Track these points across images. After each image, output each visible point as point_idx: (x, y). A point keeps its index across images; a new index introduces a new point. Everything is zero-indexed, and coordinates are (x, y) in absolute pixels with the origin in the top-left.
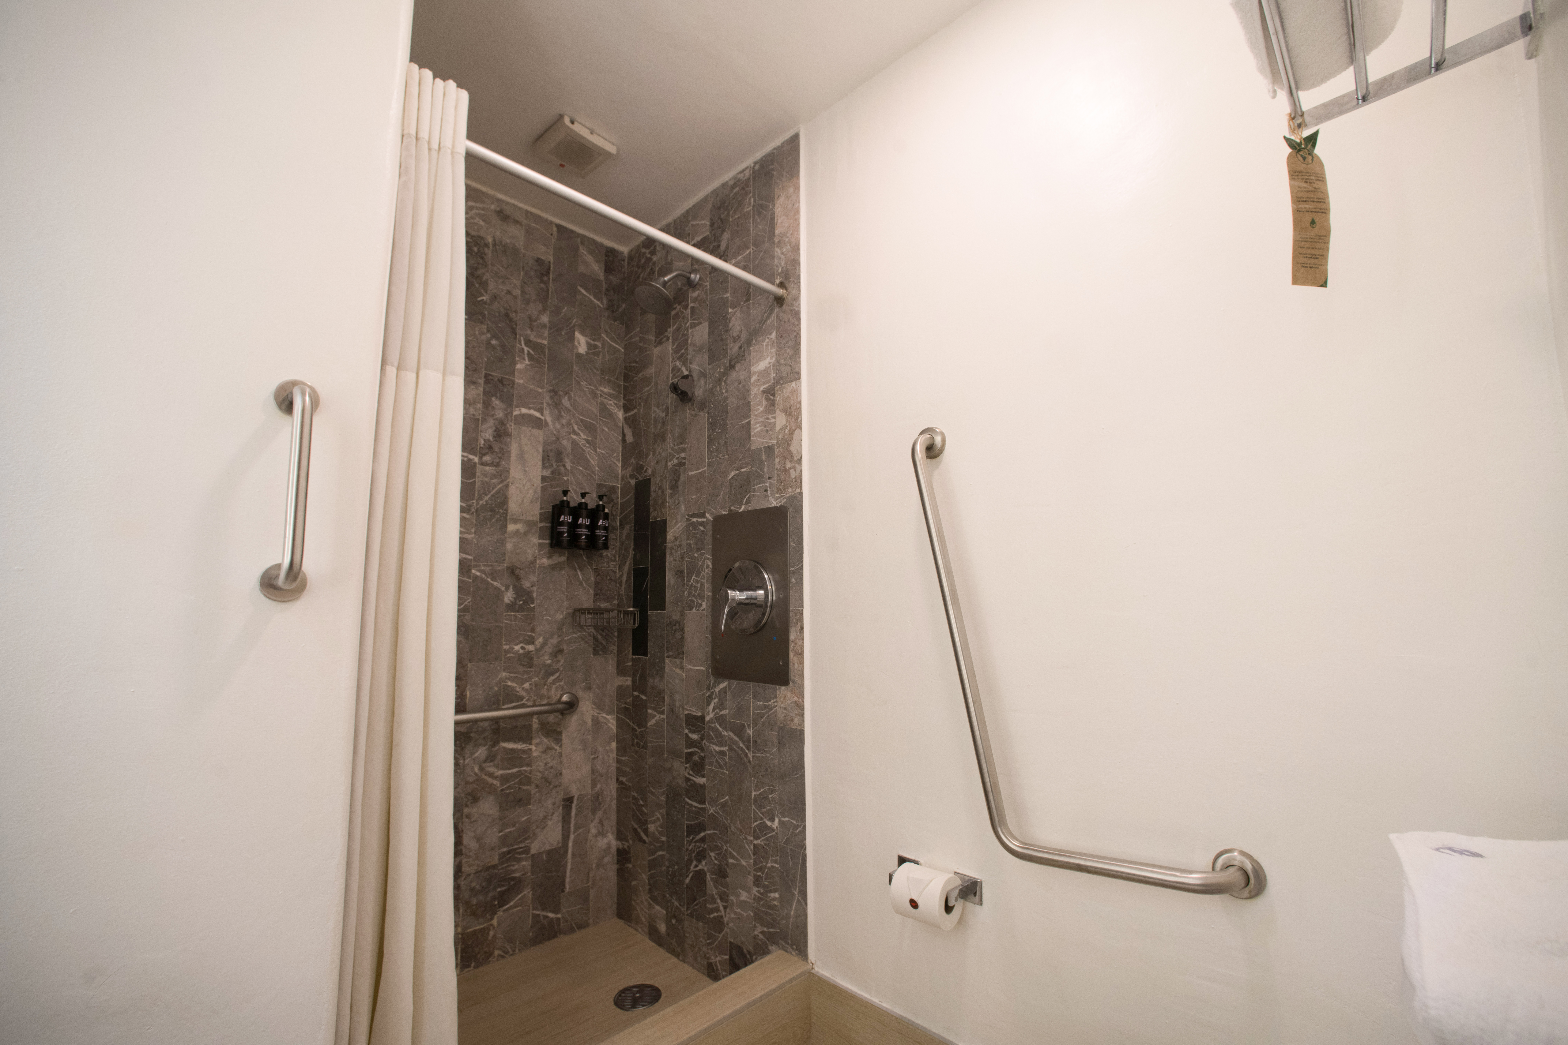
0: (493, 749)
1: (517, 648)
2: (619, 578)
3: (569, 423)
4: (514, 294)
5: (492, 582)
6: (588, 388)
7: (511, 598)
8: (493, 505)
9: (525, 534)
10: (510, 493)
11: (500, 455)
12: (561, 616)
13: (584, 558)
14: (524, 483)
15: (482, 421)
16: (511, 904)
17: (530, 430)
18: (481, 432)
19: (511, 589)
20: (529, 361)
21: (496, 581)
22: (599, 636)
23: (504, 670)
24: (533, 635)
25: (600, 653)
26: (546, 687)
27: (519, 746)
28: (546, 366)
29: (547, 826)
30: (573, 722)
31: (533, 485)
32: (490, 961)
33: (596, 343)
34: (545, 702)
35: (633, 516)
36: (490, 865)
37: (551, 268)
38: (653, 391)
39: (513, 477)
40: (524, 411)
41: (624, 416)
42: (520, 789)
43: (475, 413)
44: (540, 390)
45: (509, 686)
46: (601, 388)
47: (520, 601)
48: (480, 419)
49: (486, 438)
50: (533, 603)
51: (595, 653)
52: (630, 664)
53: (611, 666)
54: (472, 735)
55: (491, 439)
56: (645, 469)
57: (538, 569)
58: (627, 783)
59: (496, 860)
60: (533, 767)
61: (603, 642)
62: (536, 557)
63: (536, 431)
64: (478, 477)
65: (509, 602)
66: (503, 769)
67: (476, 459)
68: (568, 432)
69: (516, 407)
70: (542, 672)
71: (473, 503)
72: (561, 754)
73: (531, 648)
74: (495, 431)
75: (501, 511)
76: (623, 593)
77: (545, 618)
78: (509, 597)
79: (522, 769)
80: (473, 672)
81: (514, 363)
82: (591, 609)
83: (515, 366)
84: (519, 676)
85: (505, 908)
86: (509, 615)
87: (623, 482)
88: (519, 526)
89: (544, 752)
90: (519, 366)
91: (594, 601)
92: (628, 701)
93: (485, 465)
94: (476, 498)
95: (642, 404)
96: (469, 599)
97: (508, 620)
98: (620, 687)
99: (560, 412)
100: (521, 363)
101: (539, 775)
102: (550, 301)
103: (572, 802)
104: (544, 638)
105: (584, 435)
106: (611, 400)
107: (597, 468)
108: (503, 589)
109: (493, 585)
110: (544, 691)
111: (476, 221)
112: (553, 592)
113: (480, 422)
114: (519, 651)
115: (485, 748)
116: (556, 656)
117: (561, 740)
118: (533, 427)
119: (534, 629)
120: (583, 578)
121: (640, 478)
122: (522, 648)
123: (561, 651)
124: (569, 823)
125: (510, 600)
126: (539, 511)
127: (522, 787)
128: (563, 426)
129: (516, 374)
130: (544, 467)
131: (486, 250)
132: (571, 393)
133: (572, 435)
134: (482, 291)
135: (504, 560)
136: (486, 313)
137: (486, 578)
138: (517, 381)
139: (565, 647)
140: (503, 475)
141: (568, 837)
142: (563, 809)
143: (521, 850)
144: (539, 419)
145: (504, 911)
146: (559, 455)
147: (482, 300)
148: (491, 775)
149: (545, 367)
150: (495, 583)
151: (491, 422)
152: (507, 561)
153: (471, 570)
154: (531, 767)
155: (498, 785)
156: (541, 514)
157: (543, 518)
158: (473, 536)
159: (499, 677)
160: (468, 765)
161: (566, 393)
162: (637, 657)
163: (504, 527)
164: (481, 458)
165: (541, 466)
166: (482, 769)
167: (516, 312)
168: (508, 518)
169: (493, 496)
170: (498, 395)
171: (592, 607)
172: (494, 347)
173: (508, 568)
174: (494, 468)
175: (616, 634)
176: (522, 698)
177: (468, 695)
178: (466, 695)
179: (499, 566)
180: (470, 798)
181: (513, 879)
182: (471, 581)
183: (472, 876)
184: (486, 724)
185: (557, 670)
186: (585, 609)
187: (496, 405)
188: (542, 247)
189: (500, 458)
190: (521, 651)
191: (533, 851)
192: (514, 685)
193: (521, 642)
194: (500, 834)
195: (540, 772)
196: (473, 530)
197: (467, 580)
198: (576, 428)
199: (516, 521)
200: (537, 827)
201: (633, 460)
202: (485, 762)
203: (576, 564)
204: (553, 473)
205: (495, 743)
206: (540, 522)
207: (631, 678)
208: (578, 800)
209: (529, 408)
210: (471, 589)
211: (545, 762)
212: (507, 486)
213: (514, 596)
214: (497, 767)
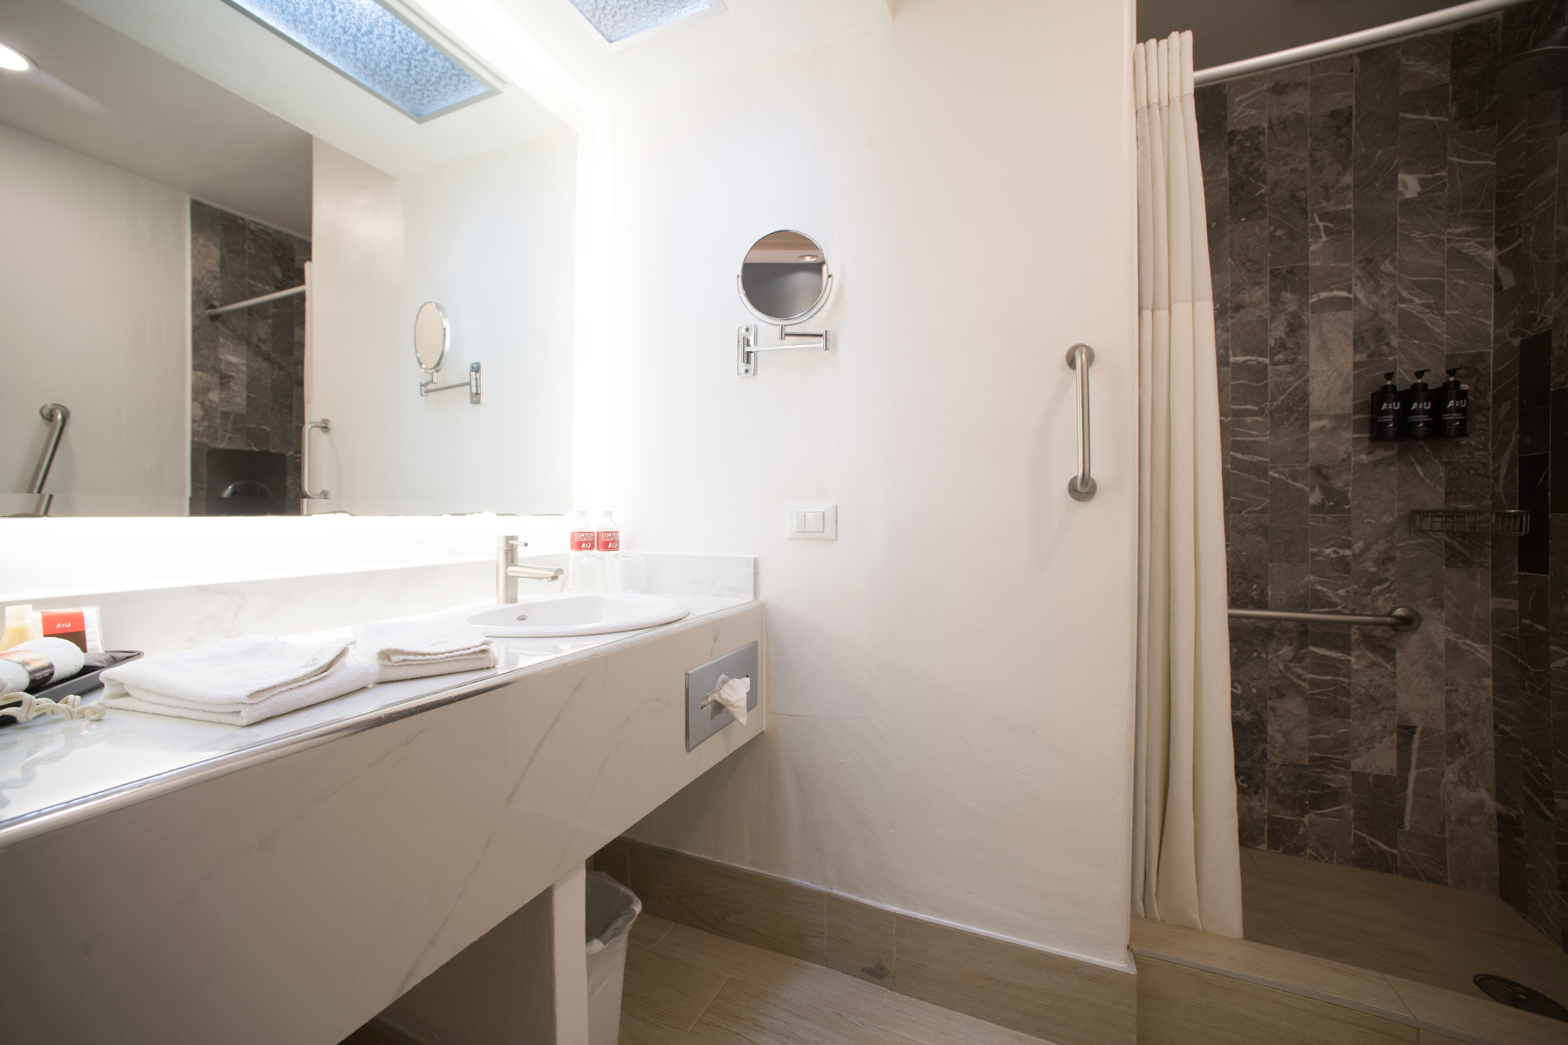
0: (1300, 651)
1: (1328, 551)
2: (1493, 472)
3: (1394, 291)
4: (1301, 169)
5: (1293, 483)
6: (1425, 238)
7: (1317, 500)
8: (1290, 405)
9: (1333, 430)
10: (1310, 388)
11: (1295, 351)
12: (1391, 519)
13: (1427, 450)
14: (1329, 374)
15: (1271, 321)
16: (1327, 811)
17: (1334, 315)
18: (1270, 331)
19: (1317, 489)
20: (1327, 236)
21: (1298, 481)
22: (1457, 545)
23: (1312, 574)
24: (1350, 538)
25: (1458, 564)
26: (1369, 597)
27: (1333, 654)
28: (1353, 234)
29: (1374, 747)
30: (1413, 642)
31: (1342, 375)
32: (1301, 856)
33: (1436, 174)
34: (1370, 612)
35: (1518, 387)
36: (1298, 763)
37: (1354, 113)
38: (1556, 202)
39: (1313, 371)
40: (1324, 295)
41: (1498, 254)
42: (1334, 698)
43: (1261, 314)
44: (1345, 265)
45: (1318, 591)
46: (1448, 231)
47: (1329, 502)
48: (1269, 318)
49: (1277, 337)
50: (1348, 504)
51: (1449, 563)
52: (1516, 582)
53: (1481, 582)
54: (1275, 632)
55: (1283, 336)
56: (1539, 319)
57: (1354, 467)
58: (1513, 735)
59: (1306, 761)
60: (1353, 680)
61: (1464, 552)
62: (1350, 454)
63: (1342, 314)
64: (1270, 378)
65: (1316, 503)
66: (1313, 673)
67: (1267, 361)
68: (1392, 302)
69: (1313, 293)
70: (1364, 580)
71: (1267, 405)
72: (1394, 675)
73: (1347, 552)
74: (1287, 326)
75: (1300, 409)
76: (1501, 490)
77: (1365, 521)
78: (1315, 497)
79: (1338, 678)
80: (1274, 572)
81: (1307, 246)
82: (1440, 511)
83: (1308, 249)
84: (1331, 581)
85: (1318, 812)
86: (1315, 517)
87: (1499, 345)
88: (1325, 422)
89: (1369, 667)
90: (1313, 248)
91: (1446, 502)
92: (1513, 629)
93: (1278, 365)
94: (1269, 400)
95: (1533, 229)
96: (1266, 501)
97: (1315, 522)
98: (1496, 611)
99: (1377, 282)
100: (1316, 243)
101: (1363, 691)
102: (1353, 154)
103: (1413, 732)
104: (1365, 542)
105: (1419, 299)
106: (1469, 241)
107: (1445, 336)
108: (1308, 489)
109: (1294, 486)
110: (1367, 600)
111: (1246, 114)
112: (1376, 491)
113: (1269, 322)
114: (1330, 555)
115: (1291, 648)
116: (1384, 564)
117: (1394, 659)
118: (1338, 310)
119: (1350, 533)
120: (1424, 474)
121: (1530, 333)
122: (1334, 552)
123: (1393, 559)
124: (1409, 754)
125: (1317, 502)
126: (1353, 403)
127: (1338, 697)
128: (1383, 297)
129: (1310, 257)
130: (1356, 350)
131: (1261, 138)
132: (1394, 254)
133: (1398, 305)
134: (1260, 184)
135: (1307, 460)
136: (1267, 205)
137: (1285, 479)
138: (1311, 264)
139: (1398, 554)
140: (1301, 370)
141: (1408, 770)
142: (1398, 736)
143: (1339, 762)
144: (1347, 298)
145: (1317, 814)
146: (1380, 334)
147: (1261, 193)
148: (1299, 676)
149: (1351, 236)
150: (1297, 484)
151: (1282, 319)
152: (1310, 460)
153: (1268, 472)
154: (1350, 678)
155: (1307, 687)
156: (1355, 406)
157: (1357, 409)
158: (1268, 438)
159: (1306, 579)
160: (1271, 660)
161: (1385, 257)
162: (1529, 574)
163: (1305, 425)
164: (1272, 358)
165: (1352, 351)
166: (1287, 667)
167: (1305, 188)
168: (1310, 415)
169: (1289, 394)
170: (1289, 287)
171: (1444, 508)
172: (1279, 238)
173: (1312, 468)
174: (1289, 366)
175: (1489, 543)
176: (1335, 605)
177: (1270, 593)
178: (1267, 593)
179: (1301, 466)
180: (1275, 692)
181: (1328, 787)
182: (1268, 483)
183: (1278, 766)
184: (1291, 625)
185: (1387, 580)
186: (1428, 511)
187: (1287, 298)
188: (1337, 94)
189: (1295, 354)
190: (1333, 556)
191: (1354, 768)
192: (1325, 589)
193: (1333, 546)
194: (1311, 737)
195: (1363, 688)
196: (1268, 433)
197: (1264, 482)
198: (1405, 294)
199: (1319, 417)
200: (1360, 745)
201: (1516, 311)
202: (1291, 661)
203: (1412, 458)
204: (1370, 356)
205: (1303, 646)
206: (1354, 415)
207: (1517, 601)
208: (1422, 732)
209: (1331, 290)
210: (1269, 491)
211: (1369, 678)
212: (1307, 381)
213: (1322, 497)
214: (1306, 669)
